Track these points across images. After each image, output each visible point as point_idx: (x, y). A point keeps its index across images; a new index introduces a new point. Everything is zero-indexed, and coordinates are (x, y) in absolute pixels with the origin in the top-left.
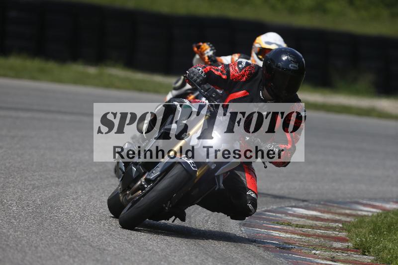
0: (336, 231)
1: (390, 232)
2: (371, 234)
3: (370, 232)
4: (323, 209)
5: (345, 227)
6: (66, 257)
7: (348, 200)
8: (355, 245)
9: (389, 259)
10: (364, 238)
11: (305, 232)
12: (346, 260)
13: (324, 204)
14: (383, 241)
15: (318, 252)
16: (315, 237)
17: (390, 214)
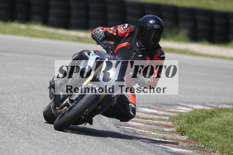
0: (166, 122)
1: (197, 122)
2: (186, 123)
3: (186, 122)
4: (158, 109)
5: (171, 119)
6: (8, 137)
7: (173, 103)
8: (177, 129)
9: (196, 138)
10: (182, 125)
11: (148, 122)
12: (172, 138)
13: (159, 106)
14: (193, 127)
15: (155, 134)
16: (154, 125)
17: (197, 112)
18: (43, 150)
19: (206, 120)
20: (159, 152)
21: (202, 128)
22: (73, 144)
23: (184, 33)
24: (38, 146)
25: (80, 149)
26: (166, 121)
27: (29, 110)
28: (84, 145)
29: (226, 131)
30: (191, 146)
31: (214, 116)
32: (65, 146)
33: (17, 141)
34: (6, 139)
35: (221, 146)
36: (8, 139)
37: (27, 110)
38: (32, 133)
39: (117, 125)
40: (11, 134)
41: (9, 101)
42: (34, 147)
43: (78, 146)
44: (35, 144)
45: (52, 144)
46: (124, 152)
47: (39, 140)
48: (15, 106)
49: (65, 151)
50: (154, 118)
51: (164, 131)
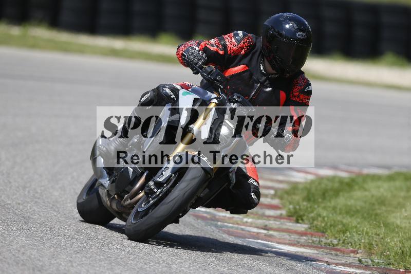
1: (324, 200)
8: (289, 212)
9: (323, 227)
10: (297, 205)
12: (279, 228)
14: (318, 208)
15: (250, 220)
17: (324, 181)
21: (334, 209)
26: (269, 197)
29: (376, 215)
30: (313, 242)
31: (354, 188)
35: (367, 241)
38: (33, 219)
51: (266, 216)
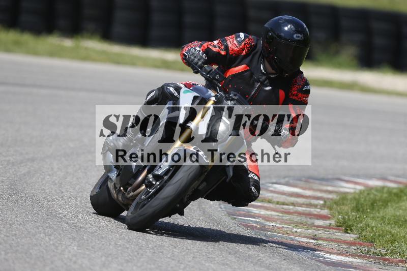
0: (318, 209)
1: (372, 210)
2: (354, 211)
7: (330, 177)
8: (338, 223)
9: (372, 237)
10: (346, 215)
11: (285, 209)
12: (328, 238)
13: (306, 181)
14: (367, 219)
15: (299, 230)
16: (297, 214)
17: (373, 191)
18: (103, 259)
19: (388, 206)
20: (307, 263)
21: (382, 219)
22: (155, 248)
23: (349, 52)
24: (95, 252)
25: (169, 256)
26: (319, 207)
27: (80, 188)
28: (174, 250)
30: (362, 251)
31: (402, 199)
32: (142, 252)
33: (59, 242)
34: (40, 239)
36: (43, 239)
37: (75, 188)
39: (233, 215)
40: (48, 229)
41: (43, 172)
42: (88, 253)
43: (165, 251)
44: (90, 248)
45: (120, 248)
46: (244, 263)
47: (97, 240)
48: (54, 181)
49: (142, 260)
50: (297, 201)
51: (315, 226)
